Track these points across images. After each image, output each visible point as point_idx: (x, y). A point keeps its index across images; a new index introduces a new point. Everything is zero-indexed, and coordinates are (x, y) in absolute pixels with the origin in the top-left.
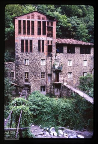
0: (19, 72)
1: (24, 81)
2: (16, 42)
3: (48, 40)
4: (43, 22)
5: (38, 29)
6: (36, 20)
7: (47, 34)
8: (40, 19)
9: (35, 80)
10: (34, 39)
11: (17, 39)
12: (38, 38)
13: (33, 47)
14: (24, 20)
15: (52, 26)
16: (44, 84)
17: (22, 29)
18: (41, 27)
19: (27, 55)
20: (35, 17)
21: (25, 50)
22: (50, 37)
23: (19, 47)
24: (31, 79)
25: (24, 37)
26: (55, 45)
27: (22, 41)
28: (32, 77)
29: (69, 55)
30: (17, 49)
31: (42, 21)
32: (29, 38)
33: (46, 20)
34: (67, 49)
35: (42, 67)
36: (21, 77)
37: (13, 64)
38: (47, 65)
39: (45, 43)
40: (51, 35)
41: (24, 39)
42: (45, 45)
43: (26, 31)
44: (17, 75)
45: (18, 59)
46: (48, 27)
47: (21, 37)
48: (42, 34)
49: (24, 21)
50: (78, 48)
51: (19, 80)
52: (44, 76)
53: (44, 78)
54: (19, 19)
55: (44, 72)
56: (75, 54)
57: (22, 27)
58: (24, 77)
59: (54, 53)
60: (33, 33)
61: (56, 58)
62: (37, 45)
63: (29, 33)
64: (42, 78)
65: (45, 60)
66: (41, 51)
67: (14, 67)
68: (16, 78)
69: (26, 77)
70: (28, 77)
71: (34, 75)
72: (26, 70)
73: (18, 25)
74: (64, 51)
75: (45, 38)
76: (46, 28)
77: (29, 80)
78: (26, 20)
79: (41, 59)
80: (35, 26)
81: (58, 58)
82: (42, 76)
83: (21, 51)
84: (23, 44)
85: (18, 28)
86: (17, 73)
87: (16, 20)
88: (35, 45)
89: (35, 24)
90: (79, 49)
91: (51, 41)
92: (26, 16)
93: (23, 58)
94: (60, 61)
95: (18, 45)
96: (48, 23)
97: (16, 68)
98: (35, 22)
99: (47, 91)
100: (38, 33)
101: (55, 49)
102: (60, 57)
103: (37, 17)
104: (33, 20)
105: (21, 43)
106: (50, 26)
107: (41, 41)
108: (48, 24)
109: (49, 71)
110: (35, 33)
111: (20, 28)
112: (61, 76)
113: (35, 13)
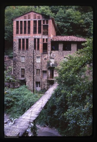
0: (16, 68)
1: (20, 76)
2: (14, 41)
3: (43, 38)
4: (39, 21)
5: (34, 28)
6: (32, 20)
7: (42, 33)
8: (35, 18)
9: (30, 76)
10: (30, 37)
11: (15, 38)
12: (34, 36)
13: (29, 45)
14: (21, 20)
15: (47, 24)
16: (39, 80)
17: (19, 29)
18: (36, 26)
19: (24, 52)
20: (31, 17)
21: (22, 48)
22: (46, 35)
23: (16, 45)
24: (27, 75)
25: (21, 36)
26: (50, 42)
27: (20, 40)
28: (28, 73)
29: (65, 52)
30: (15, 48)
31: (37, 20)
32: (26, 37)
33: (41, 19)
34: (62, 46)
35: (38, 64)
36: (18, 73)
37: (11, 61)
38: (41, 62)
39: (41, 41)
40: (46, 33)
41: (21, 38)
42: (41, 43)
43: (23, 31)
44: (14, 70)
45: (16, 57)
46: (43, 25)
47: (18, 36)
48: (37, 33)
49: (21, 22)
50: (74, 45)
51: (16, 75)
52: (39, 72)
53: (39, 74)
54: (17, 20)
55: (39, 69)
56: (71, 51)
57: (19, 28)
58: (20, 73)
59: (49, 50)
60: (29, 32)
61: (51, 55)
62: (33, 43)
63: (25, 33)
64: (37, 74)
65: (40, 57)
66: (37, 49)
67: (12, 63)
68: (14, 73)
69: (22, 73)
70: (24, 73)
71: (30, 72)
72: (22, 67)
73: (16, 26)
74: (59, 49)
75: (40, 36)
76: (42, 26)
77: (25, 76)
78: (23, 20)
79: (36, 57)
80: (31, 25)
81: (53, 56)
82: (37, 72)
83: (18, 50)
84: (20, 43)
85: (16, 28)
86: (14, 69)
87: (14, 21)
88: (31, 44)
89: (31, 24)
90: (76, 46)
91: (47, 39)
92: (23, 17)
93: (20, 56)
94: (55, 58)
95: (16, 44)
96: (44, 21)
97: (14, 65)
98: (31, 22)
99: (41, 87)
100: (34, 32)
101: (50, 46)
102: (55, 55)
103: (33, 17)
104: (29, 20)
105: (18, 42)
106: (45, 24)
107: (37, 40)
108: (44, 23)
109: (44, 68)
110: (31, 32)
111: (17, 28)
112: (56, 74)
113: (31, 13)
